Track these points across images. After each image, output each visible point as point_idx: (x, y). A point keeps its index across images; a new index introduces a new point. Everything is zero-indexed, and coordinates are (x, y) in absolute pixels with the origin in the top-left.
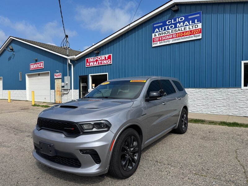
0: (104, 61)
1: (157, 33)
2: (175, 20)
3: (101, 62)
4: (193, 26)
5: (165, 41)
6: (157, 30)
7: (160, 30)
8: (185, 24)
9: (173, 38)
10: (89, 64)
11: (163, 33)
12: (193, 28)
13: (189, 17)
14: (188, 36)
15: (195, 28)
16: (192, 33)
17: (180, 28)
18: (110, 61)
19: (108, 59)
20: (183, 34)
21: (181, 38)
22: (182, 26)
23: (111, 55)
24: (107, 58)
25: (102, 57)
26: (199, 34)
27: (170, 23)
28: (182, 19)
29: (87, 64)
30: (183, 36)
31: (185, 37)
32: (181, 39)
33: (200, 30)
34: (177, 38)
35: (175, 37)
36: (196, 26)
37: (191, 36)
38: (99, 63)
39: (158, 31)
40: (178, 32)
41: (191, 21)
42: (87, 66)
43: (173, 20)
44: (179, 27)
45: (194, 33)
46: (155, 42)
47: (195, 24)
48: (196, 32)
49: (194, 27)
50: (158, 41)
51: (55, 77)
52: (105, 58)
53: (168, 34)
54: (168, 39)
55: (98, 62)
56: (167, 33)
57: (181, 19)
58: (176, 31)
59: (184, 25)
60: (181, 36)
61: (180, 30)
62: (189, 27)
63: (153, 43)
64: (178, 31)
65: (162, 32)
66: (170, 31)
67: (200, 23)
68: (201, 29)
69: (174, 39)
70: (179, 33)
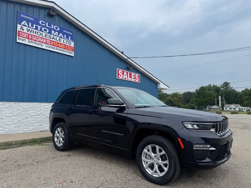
1: (26, 27)
2: (50, 25)
6: (24, 23)
7: (30, 26)
9: (46, 43)
11: (33, 32)
13: (64, 31)
14: (62, 49)
16: (66, 47)
17: (55, 37)
20: (58, 45)
21: (56, 47)
22: (57, 35)
26: (71, 52)
27: (44, 25)
30: (58, 46)
31: (60, 48)
34: (51, 46)
36: (70, 43)
37: (65, 50)
40: (52, 40)
41: (65, 36)
43: (47, 23)
44: (53, 35)
45: (68, 49)
46: (22, 38)
47: (69, 40)
48: (69, 49)
49: (68, 42)
50: (26, 38)
53: (41, 36)
54: (40, 42)
56: (39, 34)
57: (56, 28)
58: (51, 38)
59: (59, 36)
60: (56, 45)
61: (55, 39)
62: (64, 40)
63: (17, 37)
64: (53, 38)
65: (33, 29)
66: (44, 34)
67: (73, 42)
68: (73, 47)
69: (48, 45)
70: (54, 42)
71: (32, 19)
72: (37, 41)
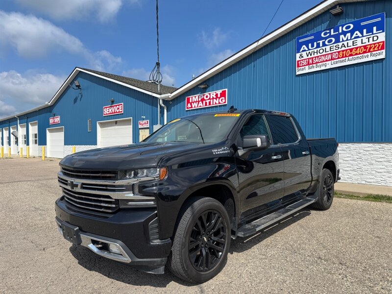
0: (215, 100)
1: (305, 52)
2: (336, 30)
3: (210, 102)
4: (369, 38)
5: (318, 64)
6: (304, 48)
7: (310, 48)
8: (354, 35)
9: (332, 59)
10: (190, 106)
11: (314, 53)
12: (369, 42)
13: (362, 24)
14: (359, 56)
15: (373, 41)
16: (366, 49)
17: (345, 43)
18: (224, 101)
19: (221, 97)
20: (351, 52)
21: (347, 58)
22: (349, 38)
23: (227, 90)
24: (219, 96)
25: (211, 94)
26: (380, 51)
27: (328, 35)
28: (350, 27)
29: (187, 105)
30: (351, 55)
31: (354, 57)
32: (347, 60)
33: (381, 44)
34: (340, 60)
35: (336, 58)
36: (375, 38)
37: (365, 54)
38: (206, 103)
39: (307, 49)
40: (341, 50)
41: (365, 31)
42: (187, 108)
43: (332, 30)
44: (343, 41)
45: (372, 50)
46: (301, 68)
47: (373, 34)
48: (374, 48)
49: (371, 39)
50: (306, 65)
51: (140, 126)
52: (217, 95)
53: (324, 53)
54: (324, 61)
55: (204, 102)
56: (321, 51)
57: (346, 28)
58: (339, 48)
59: (353, 37)
60: (347, 55)
61: (346, 46)
62: (362, 40)
63: (297, 68)
64: (342, 47)
65: (313, 50)
66: (328, 48)
67: (383, 31)
68: (383, 42)
69: (335, 61)
70: (343, 51)
71: (312, 37)
72: (319, 62)
